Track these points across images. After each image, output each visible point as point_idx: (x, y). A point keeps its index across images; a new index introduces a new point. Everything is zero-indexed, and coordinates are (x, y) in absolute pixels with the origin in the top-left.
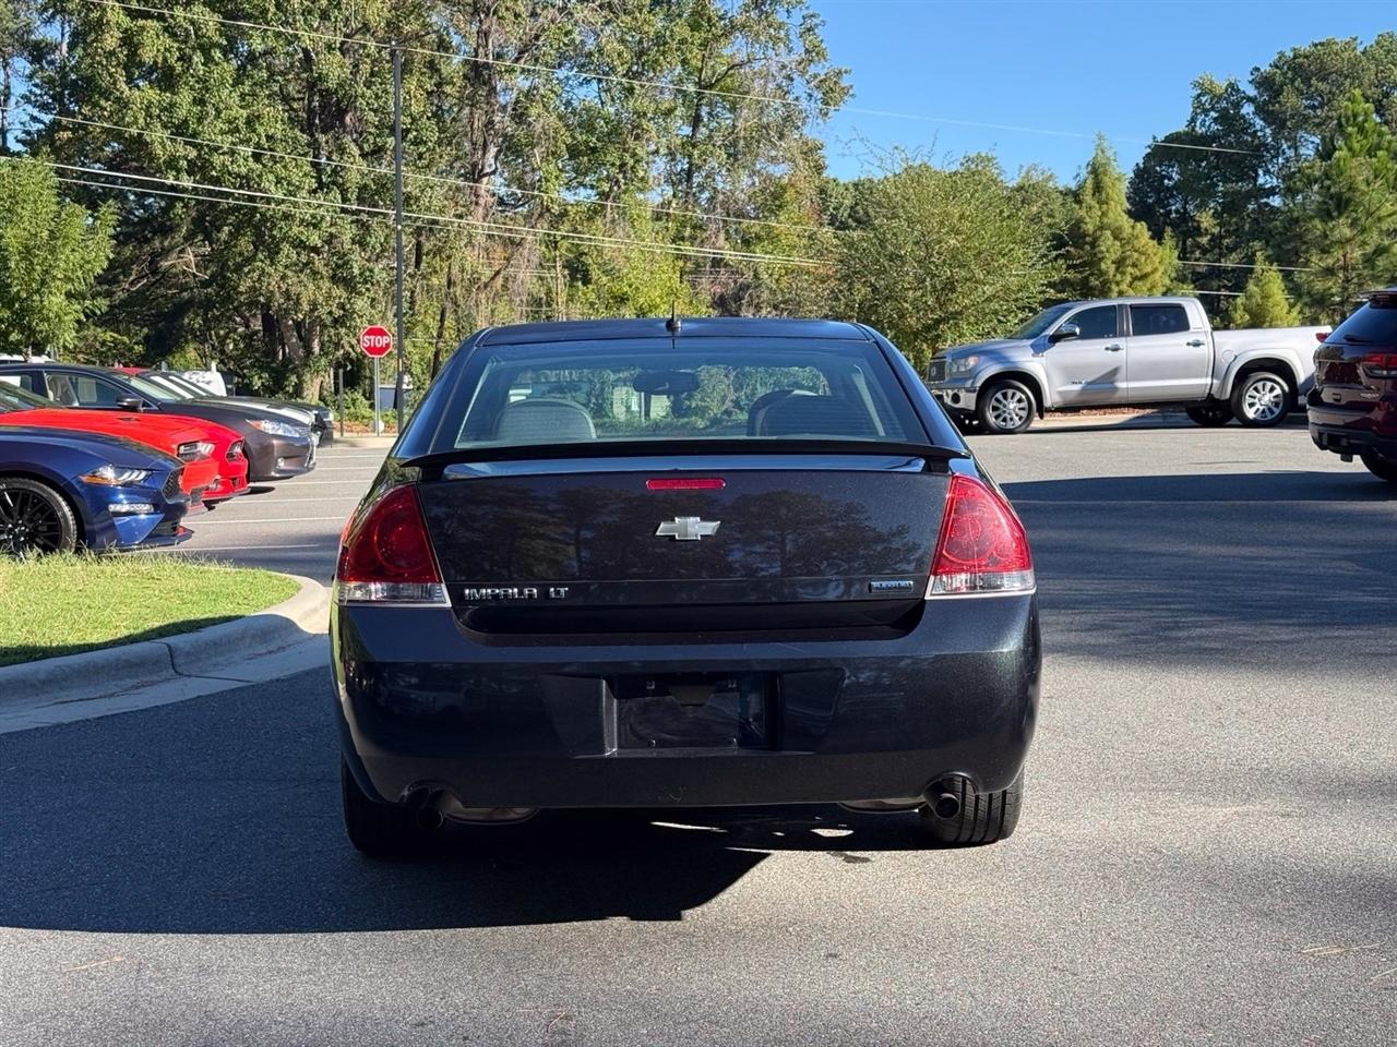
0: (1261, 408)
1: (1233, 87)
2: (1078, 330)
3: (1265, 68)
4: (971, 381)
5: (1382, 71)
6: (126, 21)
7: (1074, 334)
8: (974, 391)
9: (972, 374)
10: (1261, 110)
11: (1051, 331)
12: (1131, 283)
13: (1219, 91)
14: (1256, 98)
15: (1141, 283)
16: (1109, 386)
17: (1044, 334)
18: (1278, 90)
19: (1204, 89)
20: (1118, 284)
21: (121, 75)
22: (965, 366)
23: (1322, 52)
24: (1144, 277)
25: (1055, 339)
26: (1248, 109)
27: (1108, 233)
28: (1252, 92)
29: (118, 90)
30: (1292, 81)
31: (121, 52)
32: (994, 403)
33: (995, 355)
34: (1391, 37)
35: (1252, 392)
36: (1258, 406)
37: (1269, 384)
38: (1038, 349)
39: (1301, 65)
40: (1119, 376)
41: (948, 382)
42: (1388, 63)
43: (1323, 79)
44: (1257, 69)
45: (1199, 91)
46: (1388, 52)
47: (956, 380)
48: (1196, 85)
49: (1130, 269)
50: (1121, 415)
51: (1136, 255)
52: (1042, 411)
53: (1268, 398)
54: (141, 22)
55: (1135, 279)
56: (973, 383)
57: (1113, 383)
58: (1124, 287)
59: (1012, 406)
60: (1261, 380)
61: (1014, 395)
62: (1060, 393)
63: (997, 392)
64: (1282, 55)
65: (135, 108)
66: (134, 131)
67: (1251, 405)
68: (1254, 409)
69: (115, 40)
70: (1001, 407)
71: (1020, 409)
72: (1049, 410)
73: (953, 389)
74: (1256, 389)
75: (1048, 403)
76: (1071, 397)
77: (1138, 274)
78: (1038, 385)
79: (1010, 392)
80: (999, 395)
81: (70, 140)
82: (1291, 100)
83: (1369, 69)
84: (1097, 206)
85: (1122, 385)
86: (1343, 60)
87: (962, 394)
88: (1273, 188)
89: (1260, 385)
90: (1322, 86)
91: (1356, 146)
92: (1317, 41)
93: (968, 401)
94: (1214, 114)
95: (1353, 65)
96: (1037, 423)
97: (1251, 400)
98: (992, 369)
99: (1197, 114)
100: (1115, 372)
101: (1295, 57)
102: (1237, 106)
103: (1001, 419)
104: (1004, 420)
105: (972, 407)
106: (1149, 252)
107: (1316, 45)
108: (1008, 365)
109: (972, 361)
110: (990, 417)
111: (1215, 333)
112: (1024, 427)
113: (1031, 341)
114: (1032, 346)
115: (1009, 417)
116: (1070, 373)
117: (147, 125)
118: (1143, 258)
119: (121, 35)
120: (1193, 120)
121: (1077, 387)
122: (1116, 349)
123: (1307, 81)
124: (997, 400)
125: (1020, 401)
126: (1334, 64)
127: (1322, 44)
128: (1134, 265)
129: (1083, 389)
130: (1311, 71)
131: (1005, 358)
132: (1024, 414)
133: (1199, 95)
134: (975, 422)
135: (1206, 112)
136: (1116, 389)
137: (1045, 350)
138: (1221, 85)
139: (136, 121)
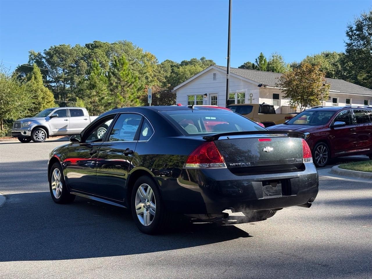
0: (102, 136)
1: (39, 54)
2: (58, 115)
3: (48, 50)
4: (29, 128)
5: (78, 54)
7: (57, 116)
8: (31, 131)
9: (30, 126)
10: (47, 60)
11: (50, 115)
12: (46, 104)
13: (36, 55)
14: (46, 57)
15: (49, 104)
16: (65, 130)
17: (48, 116)
18: (52, 56)
19: (32, 54)
20: (43, 104)
22: (27, 124)
23: (63, 47)
24: (49, 102)
25: (51, 117)
26: (44, 60)
27: (40, 90)
28: (44, 56)
30: (56, 54)
32: (36, 134)
33: (35, 122)
34: (79, 45)
35: (99, 132)
36: (101, 135)
37: (103, 130)
38: (47, 120)
39: (57, 50)
40: (67, 127)
41: (22, 128)
42: (79, 52)
43: (64, 54)
44: (46, 50)
45: (31, 54)
46: (79, 49)
47: (24, 128)
48: (30, 52)
49: (46, 100)
50: (57, 138)
51: (47, 96)
52: (48, 136)
53: (103, 133)
55: (48, 102)
56: (30, 129)
57: (66, 129)
58: (45, 104)
59: (40, 135)
60: (101, 129)
61: (41, 132)
62: (53, 131)
63: (36, 132)
64: (52, 47)
67: (99, 135)
68: (100, 136)
70: (38, 135)
71: (43, 136)
72: (50, 136)
73: (24, 130)
74: (100, 131)
75: (50, 134)
76: (56, 133)
77: (48, 101)
78: (48, 129)
79: (40, 131)
80: (37, 132)
82: (56, 59)
83: (75, 53)
84: (36, 83)
85: (68, 129)
86: (68, 50)
87: (27, 132)
88: (52, 81)
89: (101, 130)
90: (63, 56)
91: (96, 72)
92: (60, 44)
93: (29, 134)
94: (35, 60)
95: (71, 51)
96: (47, 139)
97: (99, 134)
98: (35, 125)
99: (30, 60)
100: (66, 126)
101: (55, 48)
102: (41, 59)
103: (38, 138)
104: (39, 139)
105: (30, 135)
106: (50, 96)
107: (60, 45)
108: (39, 124)
109: (29, 123)
110: (35, 137)
111: (90, 117)
112: (44, 140)
113: (45, 118)
114: (45, 119)
115: (40, 138)
116: (55, 126)
118: (49, 97)
120: (29, 62)
121: (57, 130)
122: (67, 120)
123: (59, 54)
124: (37, 133)
125: (42, 134)
126: (66, 51)
127: (62, 45)
128: (47, 99)
129: (59, 131)
130: (60, 52)
131: (38, 122)
132: (44, 137)
133: (31, 55)
134: (26, 140)
135: (33, 60)
136: (67, 131)
137: (49, 120)
138: (36, 53)
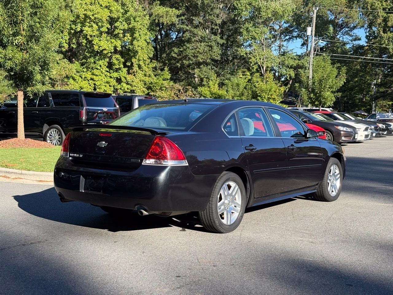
6: (385, 15)
21: (381, 30)
29: (380, 34)
31: (383, 24)
54: (389, 15)
65: (384, 39)
66: (384, 46)
69: (381, 20)
81: (368, 49)
117: (388, 43)
119: (383, 19)
139: (385, 43)
